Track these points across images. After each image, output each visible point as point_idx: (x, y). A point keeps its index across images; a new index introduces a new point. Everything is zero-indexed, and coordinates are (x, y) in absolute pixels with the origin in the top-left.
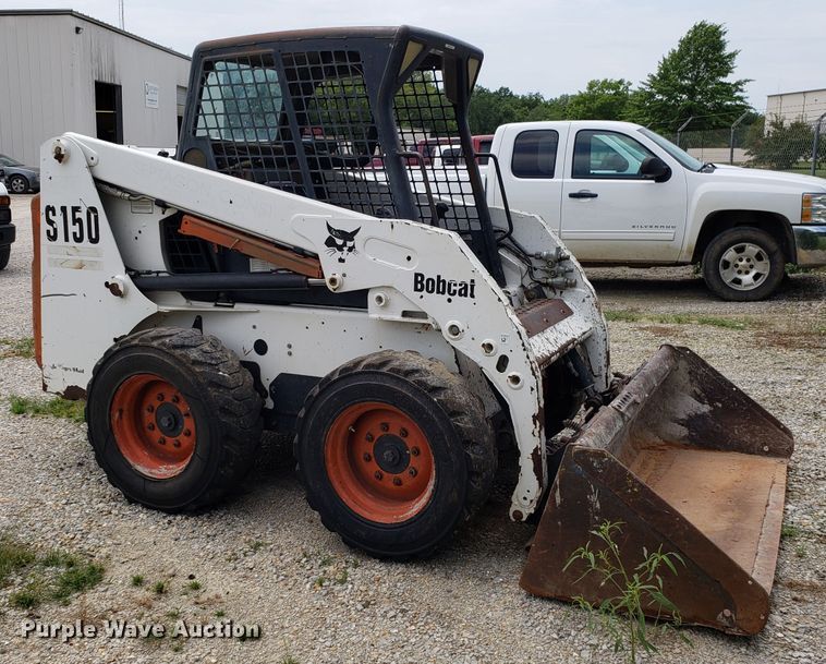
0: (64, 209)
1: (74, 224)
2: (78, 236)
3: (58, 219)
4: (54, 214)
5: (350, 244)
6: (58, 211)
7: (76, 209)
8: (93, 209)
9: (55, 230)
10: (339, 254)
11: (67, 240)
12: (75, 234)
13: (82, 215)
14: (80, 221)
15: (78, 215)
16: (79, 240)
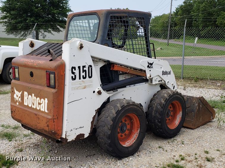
0: (79, 67)
1: (83, 72)
2: (84, 76)
3: (77, 72)
4: (75, 70)
5: (152, 66)
6: (77, 68)
7: (84, 67)
8: (91, 66)
9: (75, 76)
10: (150, 69)
11: (80, 79)
12: (83, 76)
13: (86, 69)
14: (85, 71)
15: (85, 69)
16: (84, 78)
